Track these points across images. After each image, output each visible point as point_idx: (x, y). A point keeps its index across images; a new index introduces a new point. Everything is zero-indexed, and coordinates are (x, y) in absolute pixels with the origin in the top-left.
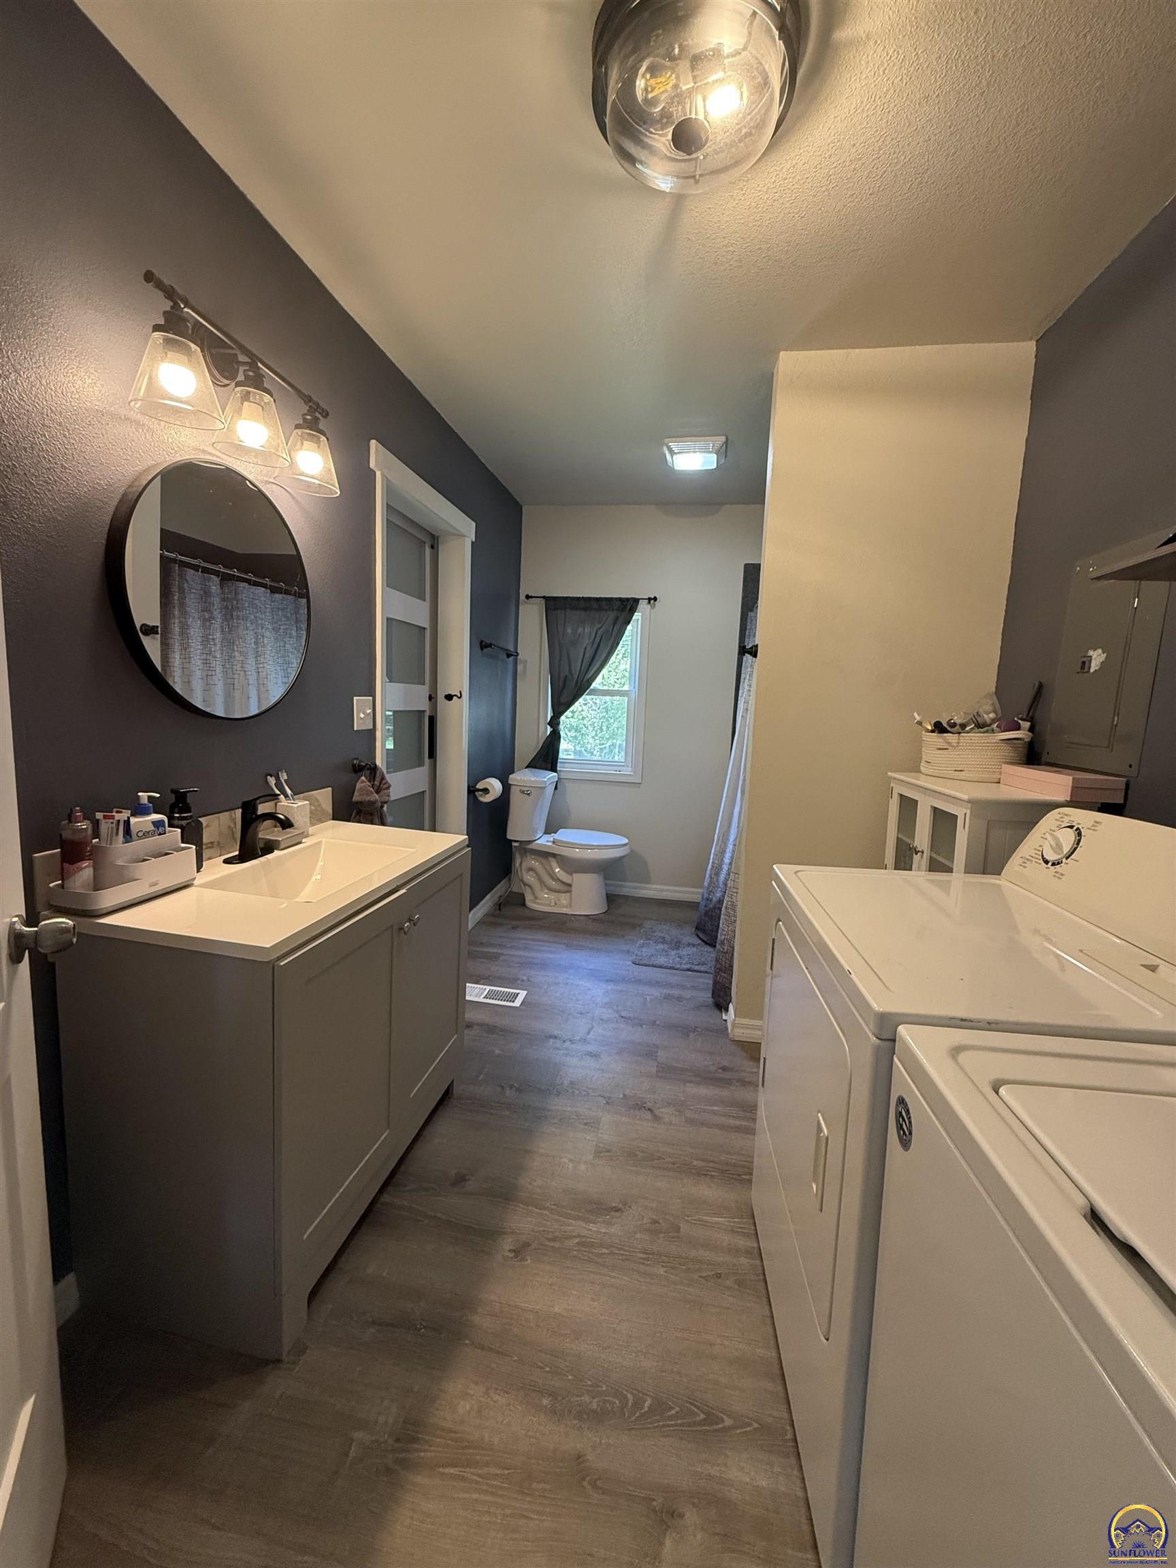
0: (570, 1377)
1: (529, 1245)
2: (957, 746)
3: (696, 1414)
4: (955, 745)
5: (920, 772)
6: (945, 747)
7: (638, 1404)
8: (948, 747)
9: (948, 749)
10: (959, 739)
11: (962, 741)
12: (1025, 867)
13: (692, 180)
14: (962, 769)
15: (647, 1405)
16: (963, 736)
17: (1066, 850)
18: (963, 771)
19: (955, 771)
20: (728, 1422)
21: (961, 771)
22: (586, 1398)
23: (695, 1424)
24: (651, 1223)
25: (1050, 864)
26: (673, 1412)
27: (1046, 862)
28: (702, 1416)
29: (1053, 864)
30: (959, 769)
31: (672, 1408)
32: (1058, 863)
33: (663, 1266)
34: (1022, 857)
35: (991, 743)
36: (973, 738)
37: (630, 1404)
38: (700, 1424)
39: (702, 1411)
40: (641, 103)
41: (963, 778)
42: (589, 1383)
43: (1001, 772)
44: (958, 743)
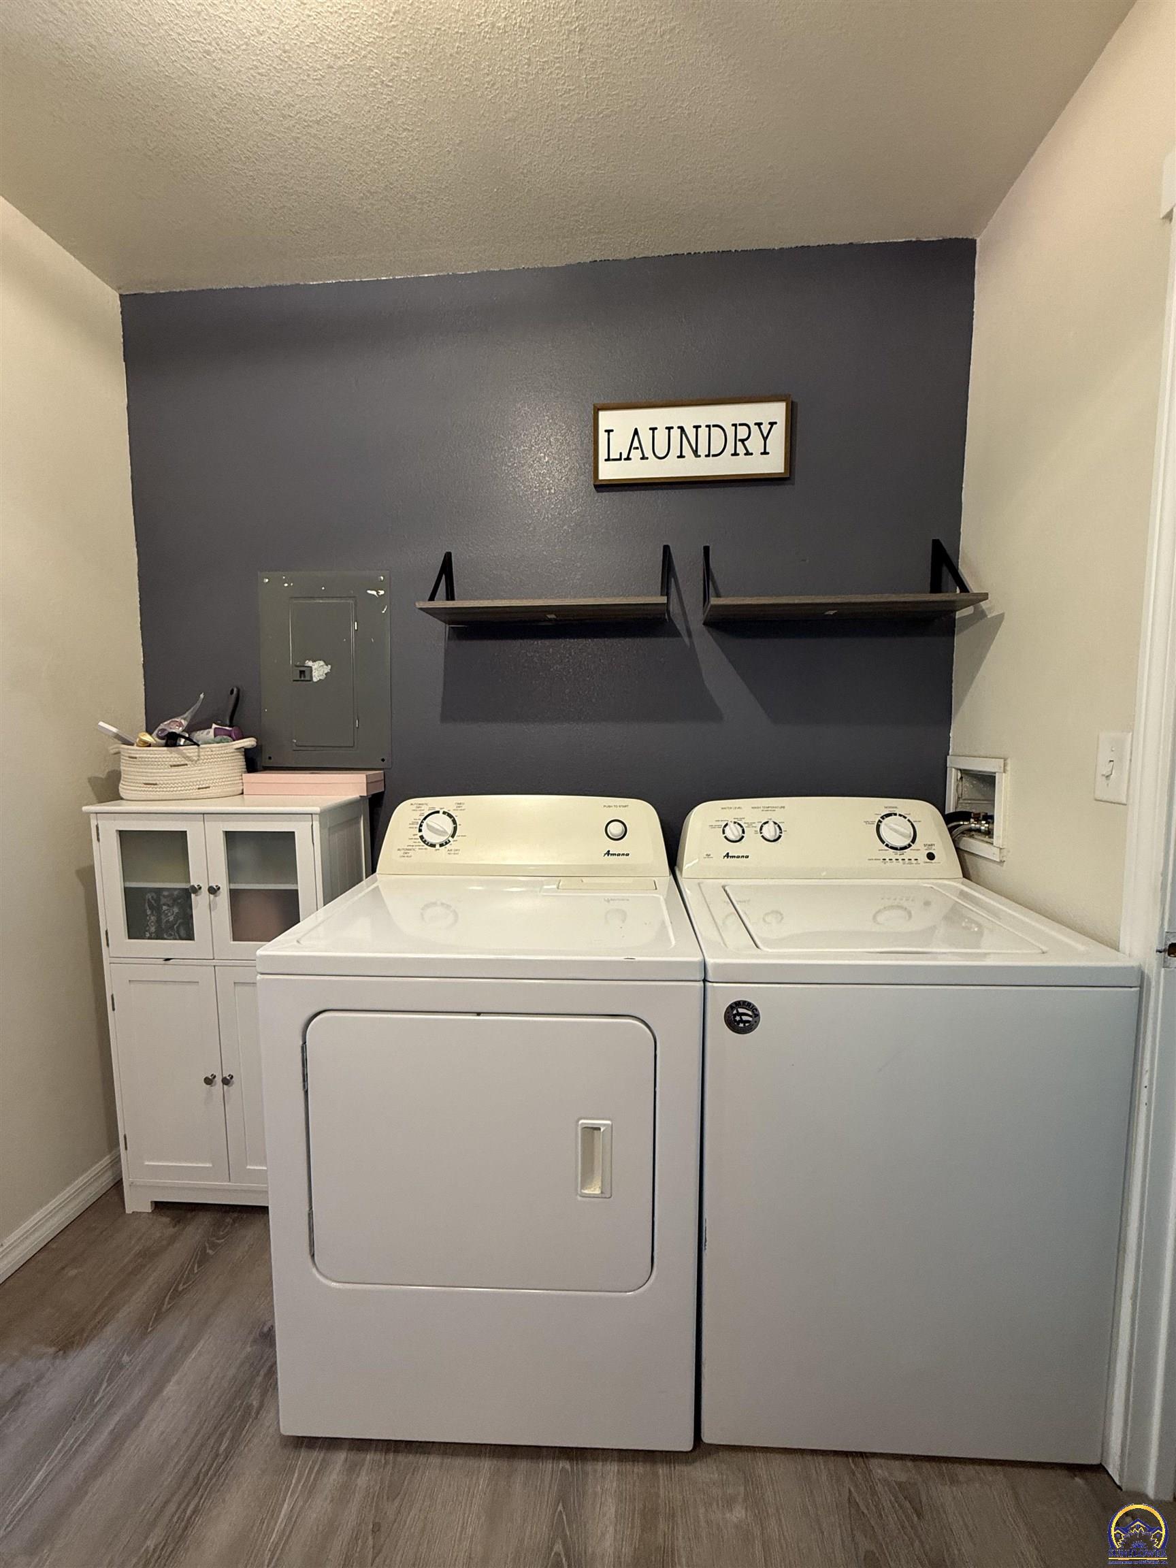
2: (198, 760)
4: (196, 758)
6: (182, 763)
8: (187, 762)
9: (187, 765)
10: (199, 752)
11: (203, 753)
14: (207, 785)
16: (202, 748)
18: (209, 787)
19: (199, 789)
21: (206, 788)
25: (438, 846)
27: (433, 846)
29: (441, 845)
30: (204, 786)
32: (446, 843)
35: (227, 753)
36: (214, 749)
41: (212, 795)
43: (243, 783)
44: (199, 756)
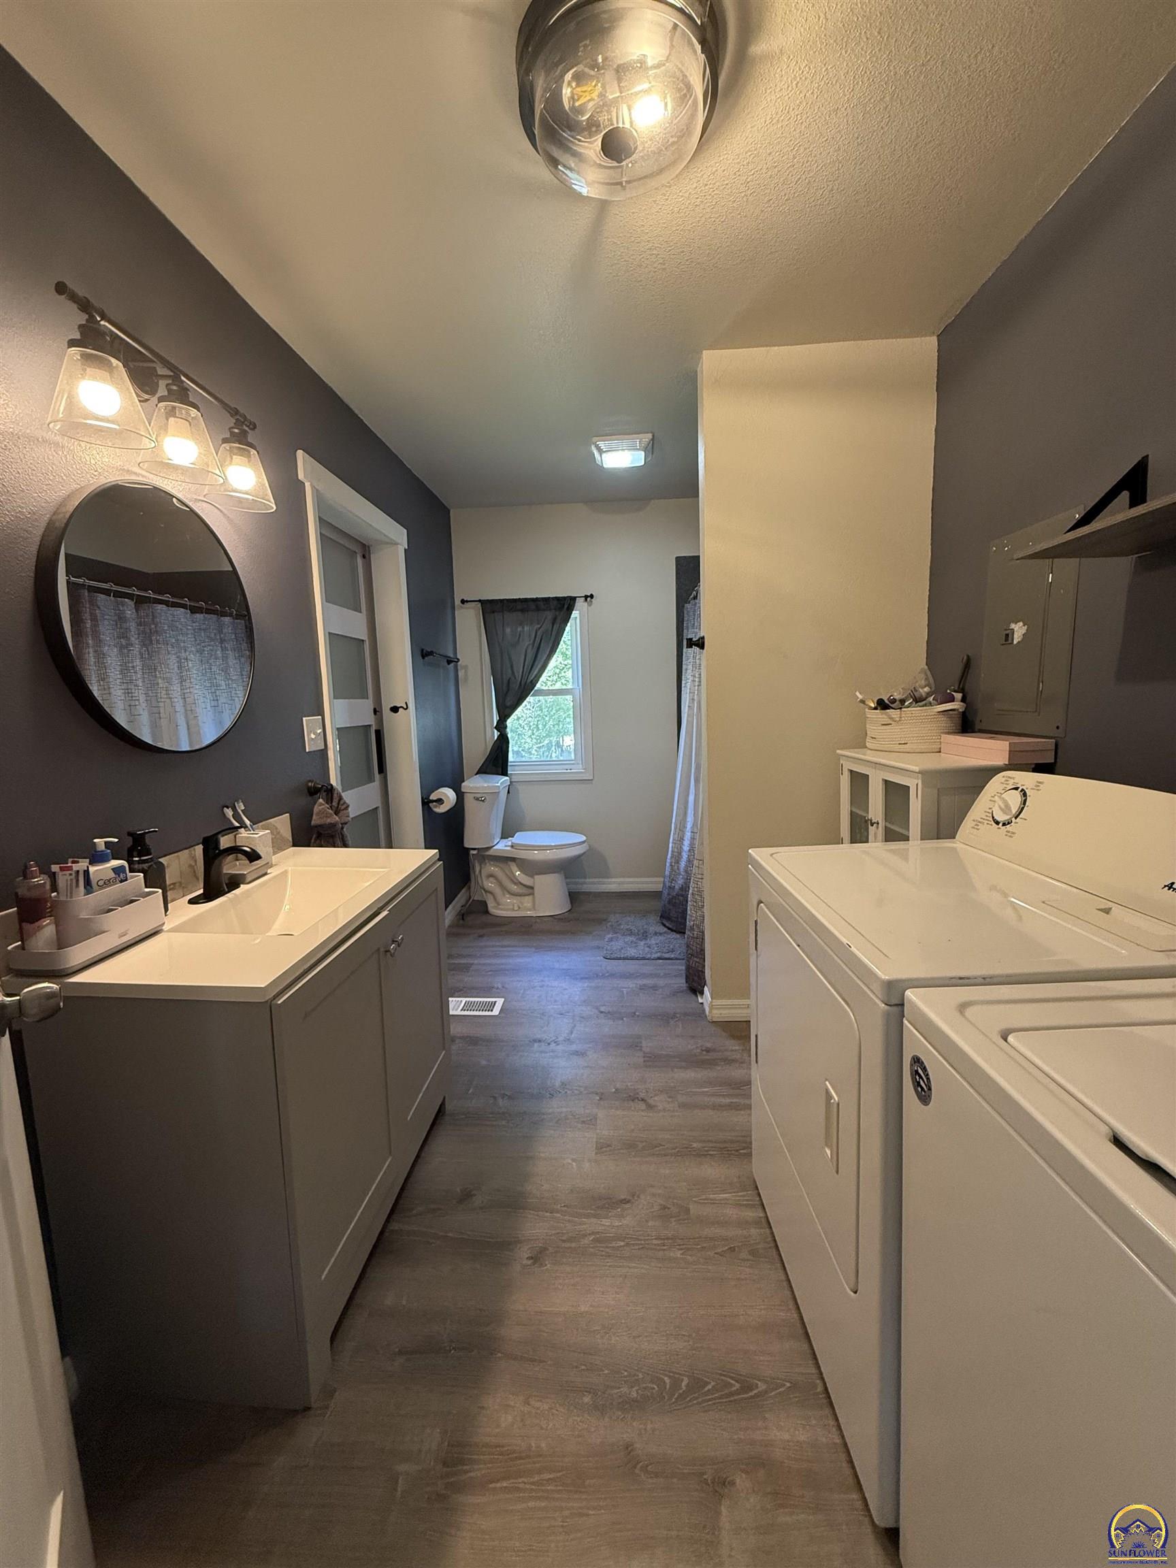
0: (606, 1372)
1: (545, 1249)
2: (900, 720)
3: (732, 1385)
4: (898, 719)
5: (866, 747)
6: (888, 723)
7: (676, 1384)
8: (891, 722)
9: (891, 724)
10: (901, 714)
11: (904, 715)
12: (978, 829)
13: (619, 187)
14: (906, 742)
15: (684, 1384)
16: (904, 711)
17: (1014, 811)
18: (906, 744)
19: (900, 744)
20: (762, 1387)
21: (904, 744)
22: (625, 1389)
23: (732, 1394)
24: (661, 1209)
25: (1001, 824)
26: (709, 1387)
27: (997, 823)
28: (738, 1386)
29: (1004, 824)
30: (903, 742)
31: (708, 1383)
32: (1009, 823)
33: (679, 1249)
34: (974, 821)
35: (929, 715)
36: (913, 712)
37: (668, 1387)
38: (737, 1393)
39: (737, 1381)
40: (568, 111)
41: (908, 750)
42: (626, 1373)
43: (940, 742)
44: (901, 717)
